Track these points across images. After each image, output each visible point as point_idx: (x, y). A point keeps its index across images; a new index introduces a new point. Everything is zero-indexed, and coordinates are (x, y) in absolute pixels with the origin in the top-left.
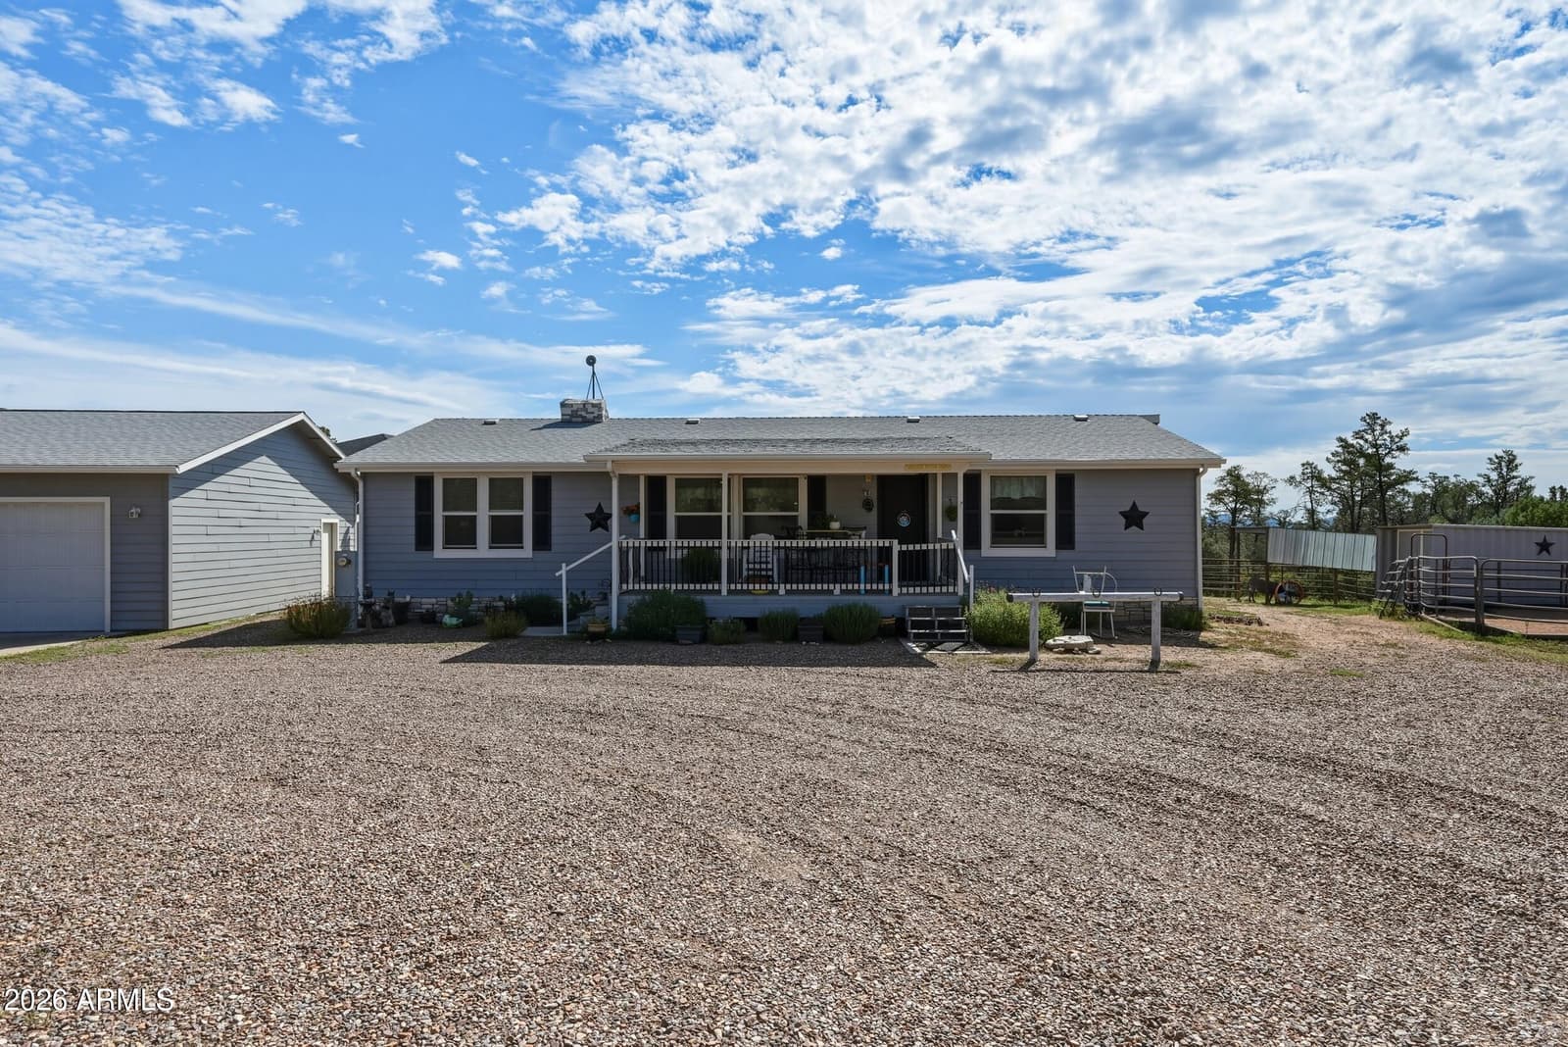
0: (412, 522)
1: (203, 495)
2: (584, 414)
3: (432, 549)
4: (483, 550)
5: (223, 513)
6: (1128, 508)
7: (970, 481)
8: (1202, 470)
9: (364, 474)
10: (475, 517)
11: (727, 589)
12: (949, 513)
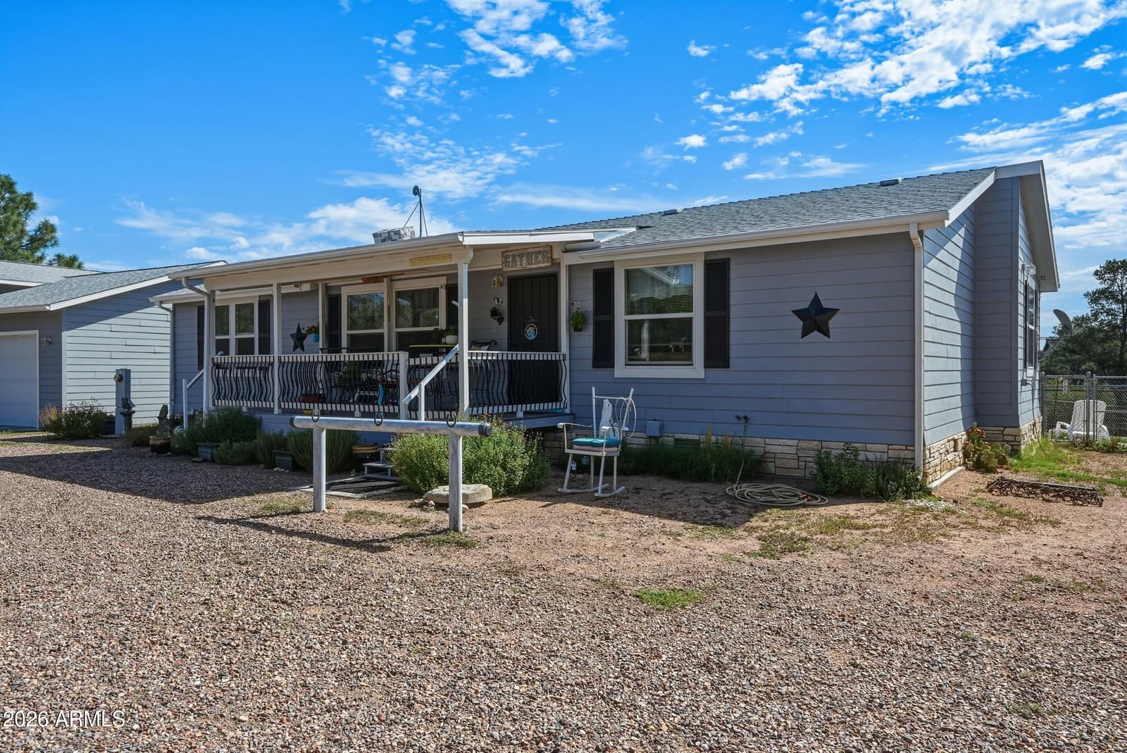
0: (196, 346)
5: (129, 342)
6: (805, 305)
7: (603, 278)
8: (914, 234)
9: (175, 305)
10: (228, 340)
11: (280, 407)
12: (577, 323)
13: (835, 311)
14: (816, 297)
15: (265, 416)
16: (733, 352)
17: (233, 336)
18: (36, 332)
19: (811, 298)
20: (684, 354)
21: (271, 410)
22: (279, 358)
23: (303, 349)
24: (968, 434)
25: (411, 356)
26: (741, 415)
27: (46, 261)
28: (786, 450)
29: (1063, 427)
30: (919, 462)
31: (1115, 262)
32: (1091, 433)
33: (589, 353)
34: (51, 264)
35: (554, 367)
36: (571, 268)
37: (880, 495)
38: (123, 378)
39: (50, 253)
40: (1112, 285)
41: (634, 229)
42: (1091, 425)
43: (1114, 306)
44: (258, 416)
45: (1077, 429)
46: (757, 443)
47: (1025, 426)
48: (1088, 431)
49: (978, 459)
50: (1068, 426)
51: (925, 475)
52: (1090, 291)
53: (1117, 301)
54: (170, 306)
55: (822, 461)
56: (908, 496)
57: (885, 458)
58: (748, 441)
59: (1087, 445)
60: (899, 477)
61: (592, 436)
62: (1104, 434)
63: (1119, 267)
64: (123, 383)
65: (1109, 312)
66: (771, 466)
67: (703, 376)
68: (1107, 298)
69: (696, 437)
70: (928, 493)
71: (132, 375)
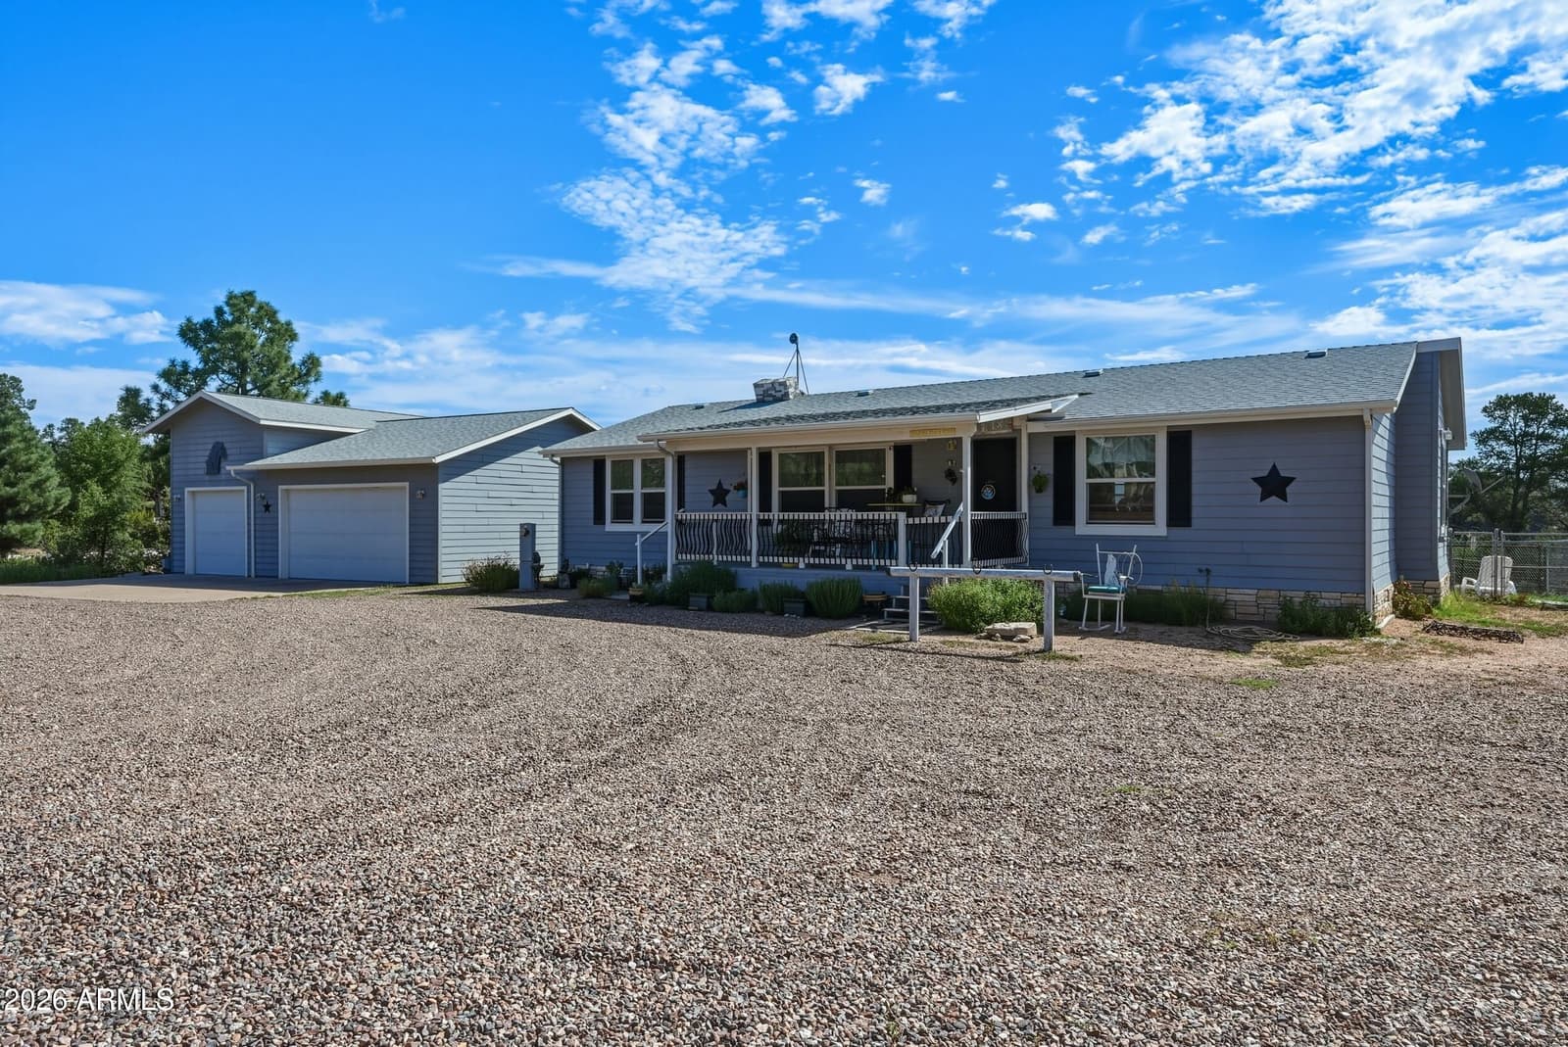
0: (592, 500)
1: (474, 479)
2: (773, 392)
3: (604, 524)
4: (637, 524)
5: (492, 494)
6: (1265, 473)
7: (1064, 445)
8: (1367, 418)
9: (562, 459)
10: (632, 494)
11: (758, 561)
12: (1037, 484)
13: (1292, 479)
14: (1274, 466)
15: (741, 570)
16: (1195, 513)
17: (638, 491)
18: (407, 484)
19: (1270, 467)
20: (1146, 514)
21: (749, 564)
22: (758, 516)
23: (725, 504)
24: (1395, 586)
25: (908, 517)
26: (1204, 568)
27: (309, 400)
28: (1247, 598)
29: (1469, 582)
30: (1369, 607)
31: (1507, 397)
32: (1499, 589)
33: (1050, 513)
34: (316, 402)
35: (1013, 524)
36: (1031, 436)
37: (1340, 633)
38: (528, 532)
39: (315, 390)
40: (1502, 424)
41: (1076, 396)
42: (1499, 580)
43: (1505, 448)
44: (733, 569)
45: (1484, 584)
46: (1218, 592)
47: (1442, 580)
48: (1496, 587)
49: (1406, 608)
50: (1475, 581)
51: (1375, 618)
52: (1478, 431)
53: (1510, 443)
54: (558, 459)
55: (1286, 606)
56: (1363, 634)
57: (1338, 604)
58: (1211, 591)
59: (1495, 599)
60: (1355, 619)
61: (1098, 584)
62: (1511, 588)
63: (1512, 404)
64: (529, 537)
65: (1499, 455)
66: (1232, 612)
67: (1165, 534)
68: (1497, 439)
69: (1159, 588)
70: (1378, 632)
71: (537, 528)
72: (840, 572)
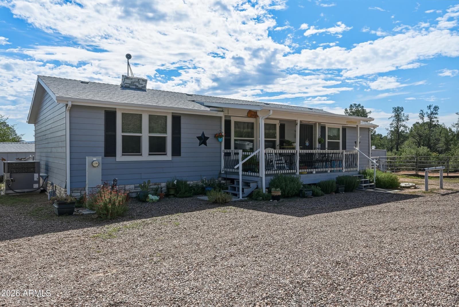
0: (103, 139)
2: (137, 84)
3: (115, 156)
4: (145, 156)
11: (299, 172)
17: (145, 136)
23: (205, 145)
72: (326, 174)
